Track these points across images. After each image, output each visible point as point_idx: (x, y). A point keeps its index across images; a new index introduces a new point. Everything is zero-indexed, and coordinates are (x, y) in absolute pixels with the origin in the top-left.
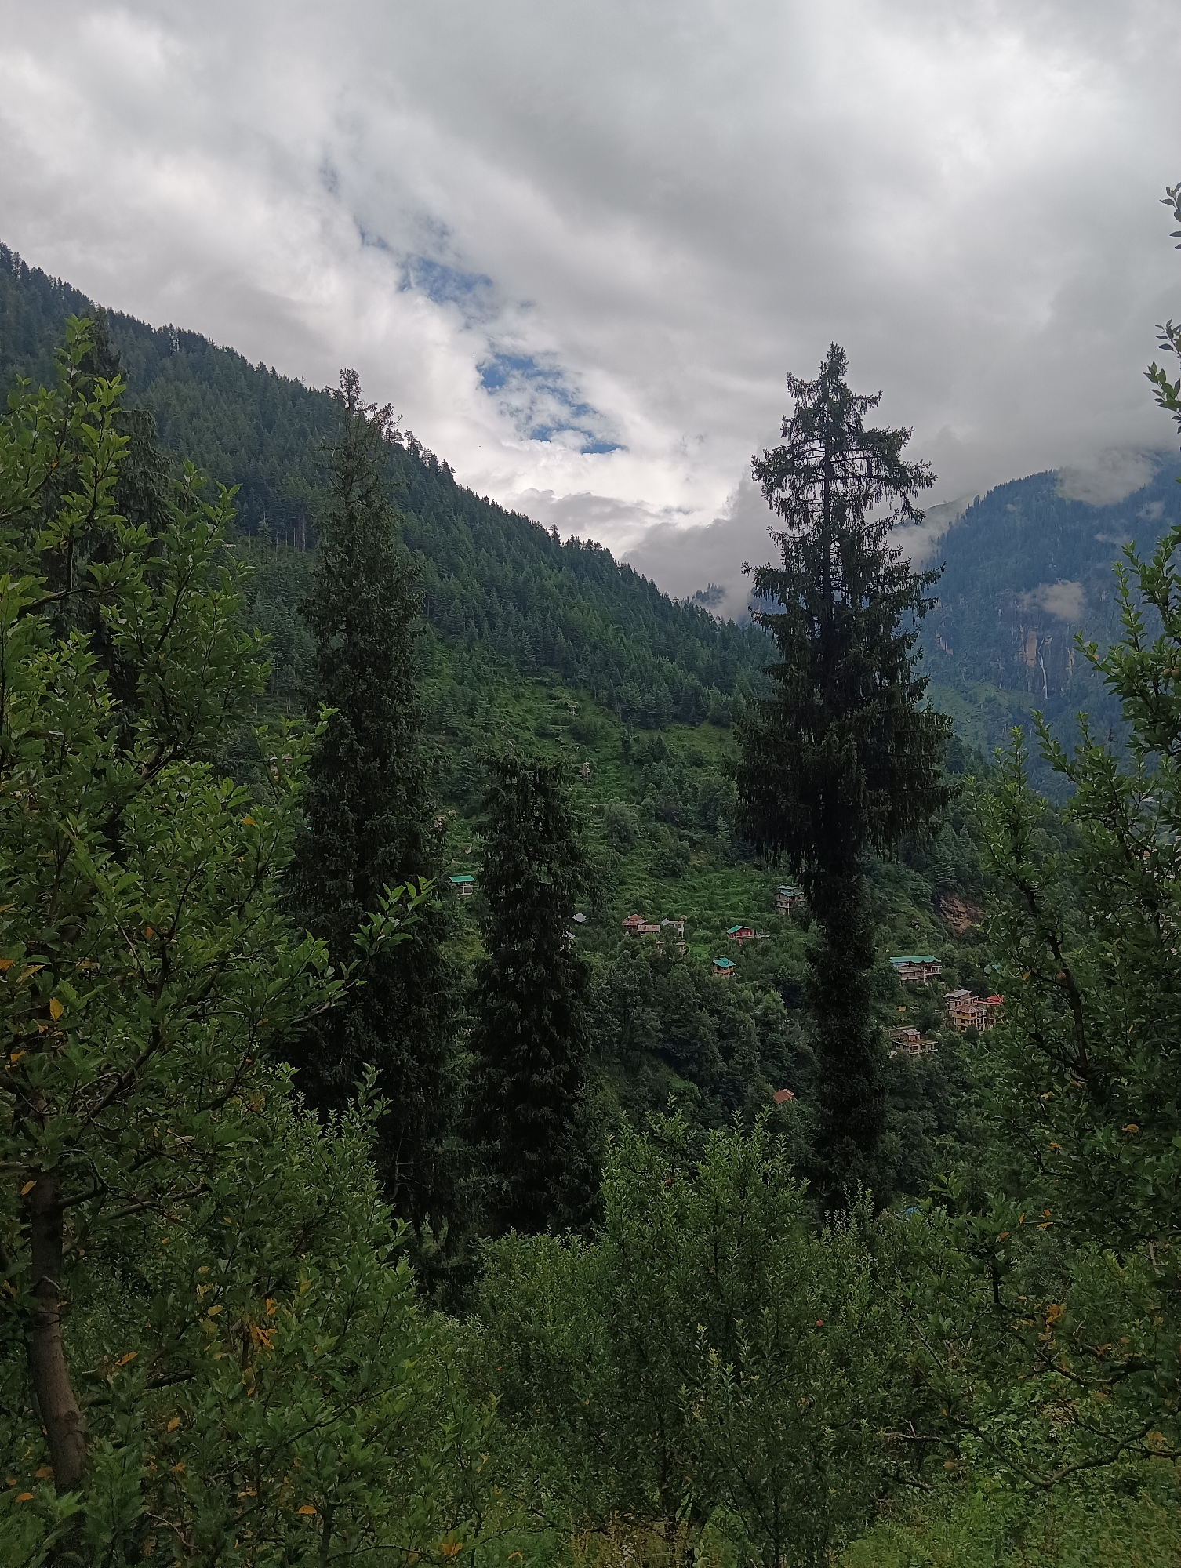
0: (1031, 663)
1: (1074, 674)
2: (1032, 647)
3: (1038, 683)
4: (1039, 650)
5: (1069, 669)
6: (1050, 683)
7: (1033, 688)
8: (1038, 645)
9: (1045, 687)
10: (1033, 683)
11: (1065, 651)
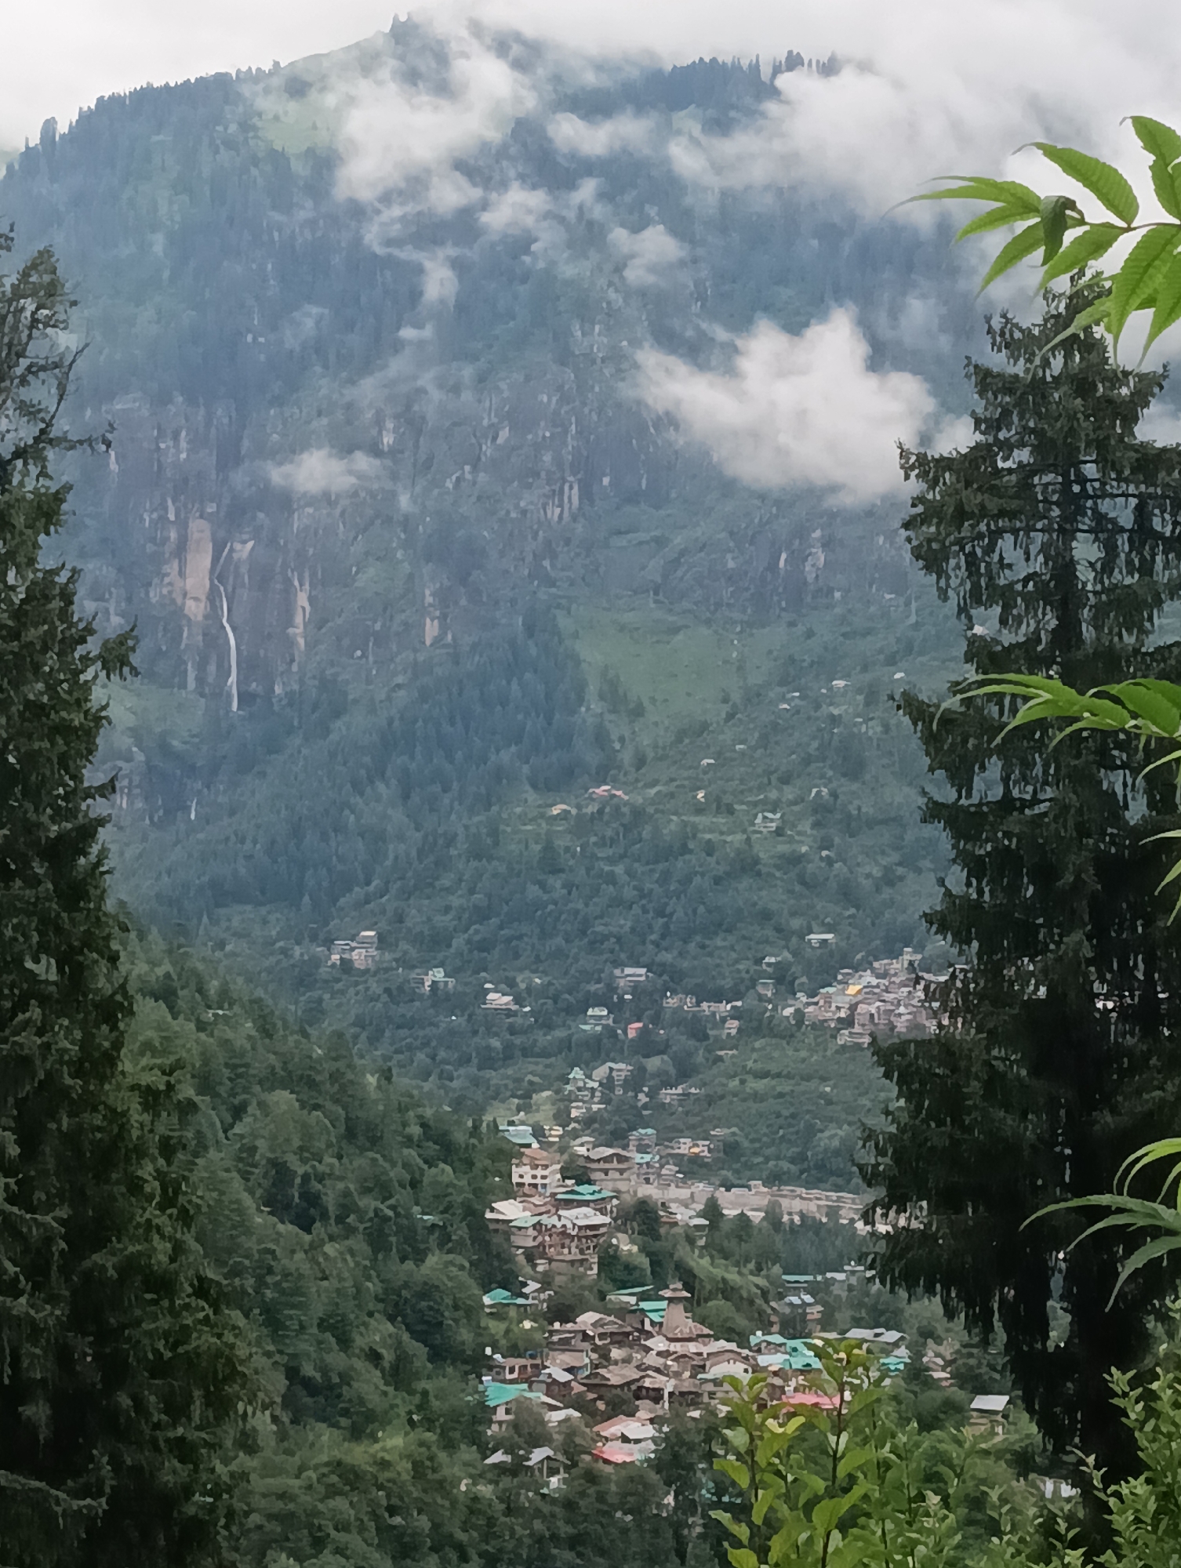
0: (195, 609)
1: (311, 645)
2: (200, 562)
3: (212, 668)
4: (220, 573)
5: (298, 630)
6: (248, 666)
7: (201, 680)
8: (215, 559)
9: (233, 679)
10: (201, 667)
11: (288, 582)
